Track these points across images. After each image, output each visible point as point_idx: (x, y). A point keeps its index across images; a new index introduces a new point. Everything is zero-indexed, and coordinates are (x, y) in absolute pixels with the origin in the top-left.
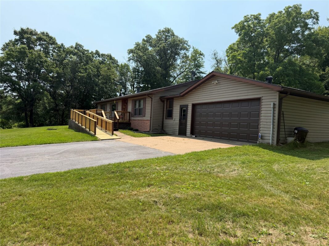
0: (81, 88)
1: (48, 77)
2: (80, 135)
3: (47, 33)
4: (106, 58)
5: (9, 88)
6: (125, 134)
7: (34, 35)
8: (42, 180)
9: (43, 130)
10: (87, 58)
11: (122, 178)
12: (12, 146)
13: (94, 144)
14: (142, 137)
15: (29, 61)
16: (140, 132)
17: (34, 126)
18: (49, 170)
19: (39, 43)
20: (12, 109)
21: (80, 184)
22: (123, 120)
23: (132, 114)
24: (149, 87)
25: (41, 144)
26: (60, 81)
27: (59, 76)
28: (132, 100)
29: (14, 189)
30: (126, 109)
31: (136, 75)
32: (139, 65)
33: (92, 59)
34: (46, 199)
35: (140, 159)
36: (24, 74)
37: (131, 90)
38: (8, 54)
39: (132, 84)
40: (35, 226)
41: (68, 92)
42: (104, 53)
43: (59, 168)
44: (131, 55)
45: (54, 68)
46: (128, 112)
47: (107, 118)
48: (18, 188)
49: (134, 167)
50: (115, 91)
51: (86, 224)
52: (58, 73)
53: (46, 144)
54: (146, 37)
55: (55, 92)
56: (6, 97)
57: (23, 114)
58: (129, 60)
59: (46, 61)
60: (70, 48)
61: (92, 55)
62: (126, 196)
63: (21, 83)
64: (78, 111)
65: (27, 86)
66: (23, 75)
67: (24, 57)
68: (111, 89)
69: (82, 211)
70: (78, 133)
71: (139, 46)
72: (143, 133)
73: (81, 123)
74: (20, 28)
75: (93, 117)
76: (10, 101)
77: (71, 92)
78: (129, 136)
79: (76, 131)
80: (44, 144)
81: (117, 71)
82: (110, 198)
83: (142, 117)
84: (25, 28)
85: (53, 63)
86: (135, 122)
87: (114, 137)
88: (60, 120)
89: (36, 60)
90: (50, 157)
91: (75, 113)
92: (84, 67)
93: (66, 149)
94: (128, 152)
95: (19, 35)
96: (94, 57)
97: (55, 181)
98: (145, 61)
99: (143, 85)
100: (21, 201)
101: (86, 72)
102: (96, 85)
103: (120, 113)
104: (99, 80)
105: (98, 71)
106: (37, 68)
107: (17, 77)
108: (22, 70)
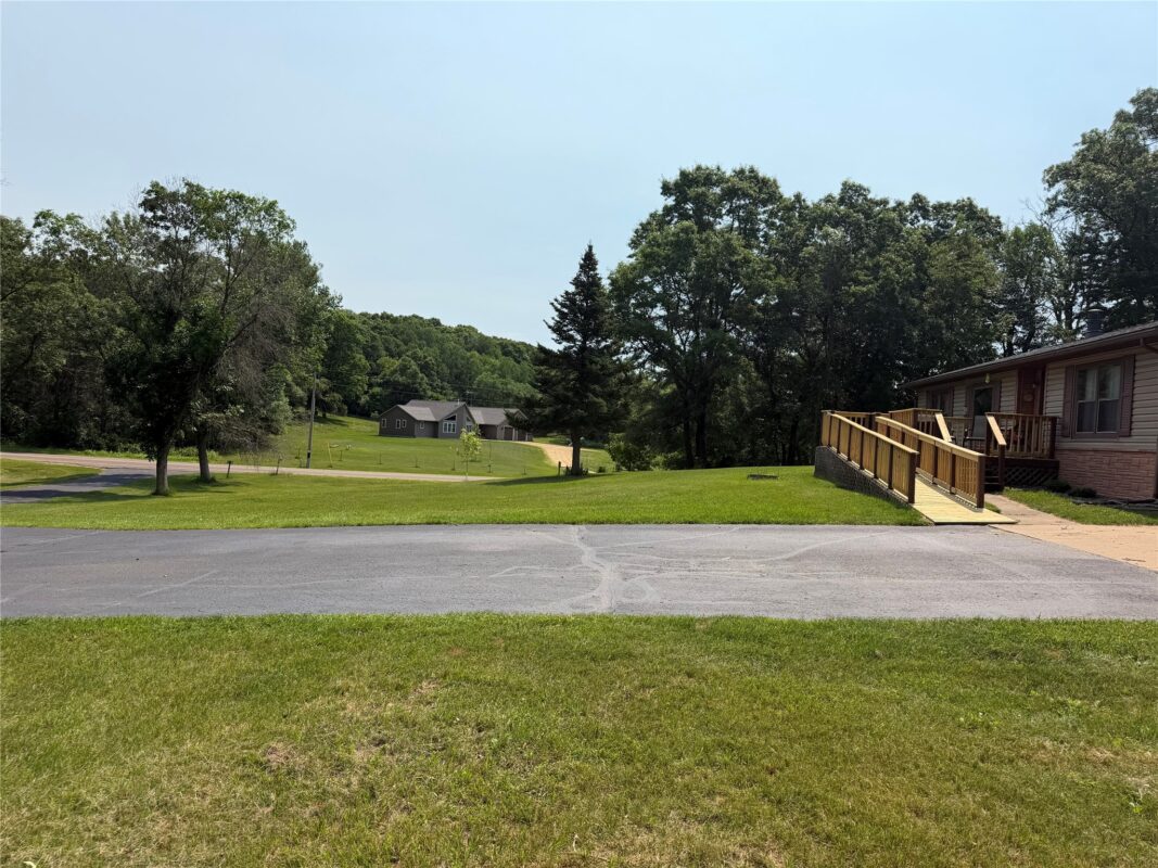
0: (855, 337)
1: (750, 312)
2: (855, 500)
3: (752, 171)
4: (954, 217)
5: (646, 353)
6: (1032, 507)
7: (714, 185)
8: (746, 638)
9: (733, 478)
10: (880, 228)
11: (1036, 685)
12: (656, 523)
13: (909, 535)
14: (1118, 524)
15: (699, 266)
16: (1105, 504)
17: (708, 466)
18: (766, 611)
19: (728, 207)
20: (651, 411)
21: (870, 674)
22: (1022, 450)
23: (1063, 428)
24: (1147, 310)
25: (732, 523)
26: (788, 318)
27: (786, 301)
28: (1067, 368)
29: (672, 651)
30: (1038, 404)
31: (1081, 263)
32: (1099, 221)
33: (900, 230)
34: (765, 704)
35: (1114, 618)
36: (686, 308)
37: (1059, 328)
38: (645, 256)
39: (1061, 303)
40: (738, 784)
41: (811, 354)
42: (944, 201)
43: (797, 607)
44: (1061, 186)
45: (769, 278)
46: (1044, 419)
47: (954, 441)
48: (685, 651)
49: (1088, 645)
50: (987, 335)
51: (904, 825)
52: (781, 293)
53: (749, 523)
54: (1133, 101)
55: (771, 356)
56: (640, 378)
57: (680, 429)
58: (1051, 211)
59: (747, 261)
60: (823, 204)
61: (900, 215)
62: (1062, 760)
63: (677, 337)
64: (848, 418)
65: (691, 343)
66: (684, 310)
67: (686, 259)
68: (970, 330)
69: (886, 773)
70: (848, 492)
71: (1098, 147)
72: (1121, 509)
73: (858, 458)
74: (678, 173)
75: (903, 437)
76: (648, 390)
77: (822, 354)
78: (1051, 515)
79: (842, 487)
80: (744, 523)
81: (994, 258)
82: (990, 753)
83: (1111, 436)
84: (690, 167)
85: (769, 262)
86: (1080, 458)
87: (986, 515)
88: (783, 446)
89: (719, 260)
90: (762, 567)
91: (839, 422)
92: (869, 262)
93: (810, 547)
94: (1055, 582)
95: (675, 194)
96: (906, 220)
97: (787, 649)
98: (1129, 199)
99: (1115, 302)
100: (693, 694)
101: (876, 279)
102: (914, 322)
103: (1011, 424)
104: (923, 300)
105: (920, 269)
106: (720, 286)
107: (665, 319)
108: (679, 298)
